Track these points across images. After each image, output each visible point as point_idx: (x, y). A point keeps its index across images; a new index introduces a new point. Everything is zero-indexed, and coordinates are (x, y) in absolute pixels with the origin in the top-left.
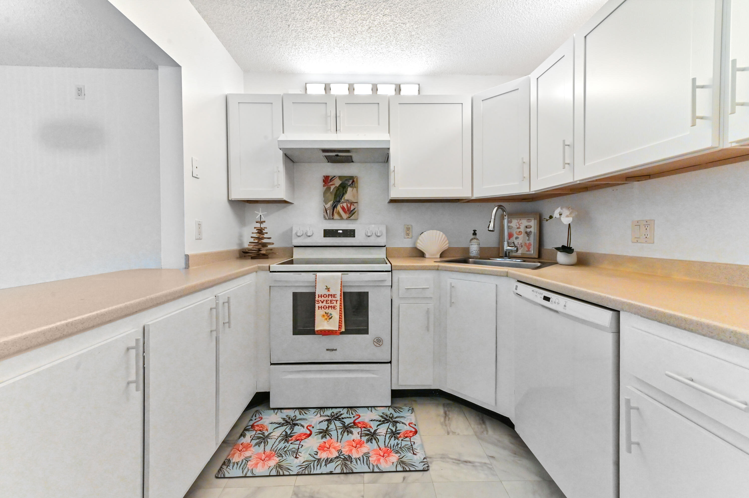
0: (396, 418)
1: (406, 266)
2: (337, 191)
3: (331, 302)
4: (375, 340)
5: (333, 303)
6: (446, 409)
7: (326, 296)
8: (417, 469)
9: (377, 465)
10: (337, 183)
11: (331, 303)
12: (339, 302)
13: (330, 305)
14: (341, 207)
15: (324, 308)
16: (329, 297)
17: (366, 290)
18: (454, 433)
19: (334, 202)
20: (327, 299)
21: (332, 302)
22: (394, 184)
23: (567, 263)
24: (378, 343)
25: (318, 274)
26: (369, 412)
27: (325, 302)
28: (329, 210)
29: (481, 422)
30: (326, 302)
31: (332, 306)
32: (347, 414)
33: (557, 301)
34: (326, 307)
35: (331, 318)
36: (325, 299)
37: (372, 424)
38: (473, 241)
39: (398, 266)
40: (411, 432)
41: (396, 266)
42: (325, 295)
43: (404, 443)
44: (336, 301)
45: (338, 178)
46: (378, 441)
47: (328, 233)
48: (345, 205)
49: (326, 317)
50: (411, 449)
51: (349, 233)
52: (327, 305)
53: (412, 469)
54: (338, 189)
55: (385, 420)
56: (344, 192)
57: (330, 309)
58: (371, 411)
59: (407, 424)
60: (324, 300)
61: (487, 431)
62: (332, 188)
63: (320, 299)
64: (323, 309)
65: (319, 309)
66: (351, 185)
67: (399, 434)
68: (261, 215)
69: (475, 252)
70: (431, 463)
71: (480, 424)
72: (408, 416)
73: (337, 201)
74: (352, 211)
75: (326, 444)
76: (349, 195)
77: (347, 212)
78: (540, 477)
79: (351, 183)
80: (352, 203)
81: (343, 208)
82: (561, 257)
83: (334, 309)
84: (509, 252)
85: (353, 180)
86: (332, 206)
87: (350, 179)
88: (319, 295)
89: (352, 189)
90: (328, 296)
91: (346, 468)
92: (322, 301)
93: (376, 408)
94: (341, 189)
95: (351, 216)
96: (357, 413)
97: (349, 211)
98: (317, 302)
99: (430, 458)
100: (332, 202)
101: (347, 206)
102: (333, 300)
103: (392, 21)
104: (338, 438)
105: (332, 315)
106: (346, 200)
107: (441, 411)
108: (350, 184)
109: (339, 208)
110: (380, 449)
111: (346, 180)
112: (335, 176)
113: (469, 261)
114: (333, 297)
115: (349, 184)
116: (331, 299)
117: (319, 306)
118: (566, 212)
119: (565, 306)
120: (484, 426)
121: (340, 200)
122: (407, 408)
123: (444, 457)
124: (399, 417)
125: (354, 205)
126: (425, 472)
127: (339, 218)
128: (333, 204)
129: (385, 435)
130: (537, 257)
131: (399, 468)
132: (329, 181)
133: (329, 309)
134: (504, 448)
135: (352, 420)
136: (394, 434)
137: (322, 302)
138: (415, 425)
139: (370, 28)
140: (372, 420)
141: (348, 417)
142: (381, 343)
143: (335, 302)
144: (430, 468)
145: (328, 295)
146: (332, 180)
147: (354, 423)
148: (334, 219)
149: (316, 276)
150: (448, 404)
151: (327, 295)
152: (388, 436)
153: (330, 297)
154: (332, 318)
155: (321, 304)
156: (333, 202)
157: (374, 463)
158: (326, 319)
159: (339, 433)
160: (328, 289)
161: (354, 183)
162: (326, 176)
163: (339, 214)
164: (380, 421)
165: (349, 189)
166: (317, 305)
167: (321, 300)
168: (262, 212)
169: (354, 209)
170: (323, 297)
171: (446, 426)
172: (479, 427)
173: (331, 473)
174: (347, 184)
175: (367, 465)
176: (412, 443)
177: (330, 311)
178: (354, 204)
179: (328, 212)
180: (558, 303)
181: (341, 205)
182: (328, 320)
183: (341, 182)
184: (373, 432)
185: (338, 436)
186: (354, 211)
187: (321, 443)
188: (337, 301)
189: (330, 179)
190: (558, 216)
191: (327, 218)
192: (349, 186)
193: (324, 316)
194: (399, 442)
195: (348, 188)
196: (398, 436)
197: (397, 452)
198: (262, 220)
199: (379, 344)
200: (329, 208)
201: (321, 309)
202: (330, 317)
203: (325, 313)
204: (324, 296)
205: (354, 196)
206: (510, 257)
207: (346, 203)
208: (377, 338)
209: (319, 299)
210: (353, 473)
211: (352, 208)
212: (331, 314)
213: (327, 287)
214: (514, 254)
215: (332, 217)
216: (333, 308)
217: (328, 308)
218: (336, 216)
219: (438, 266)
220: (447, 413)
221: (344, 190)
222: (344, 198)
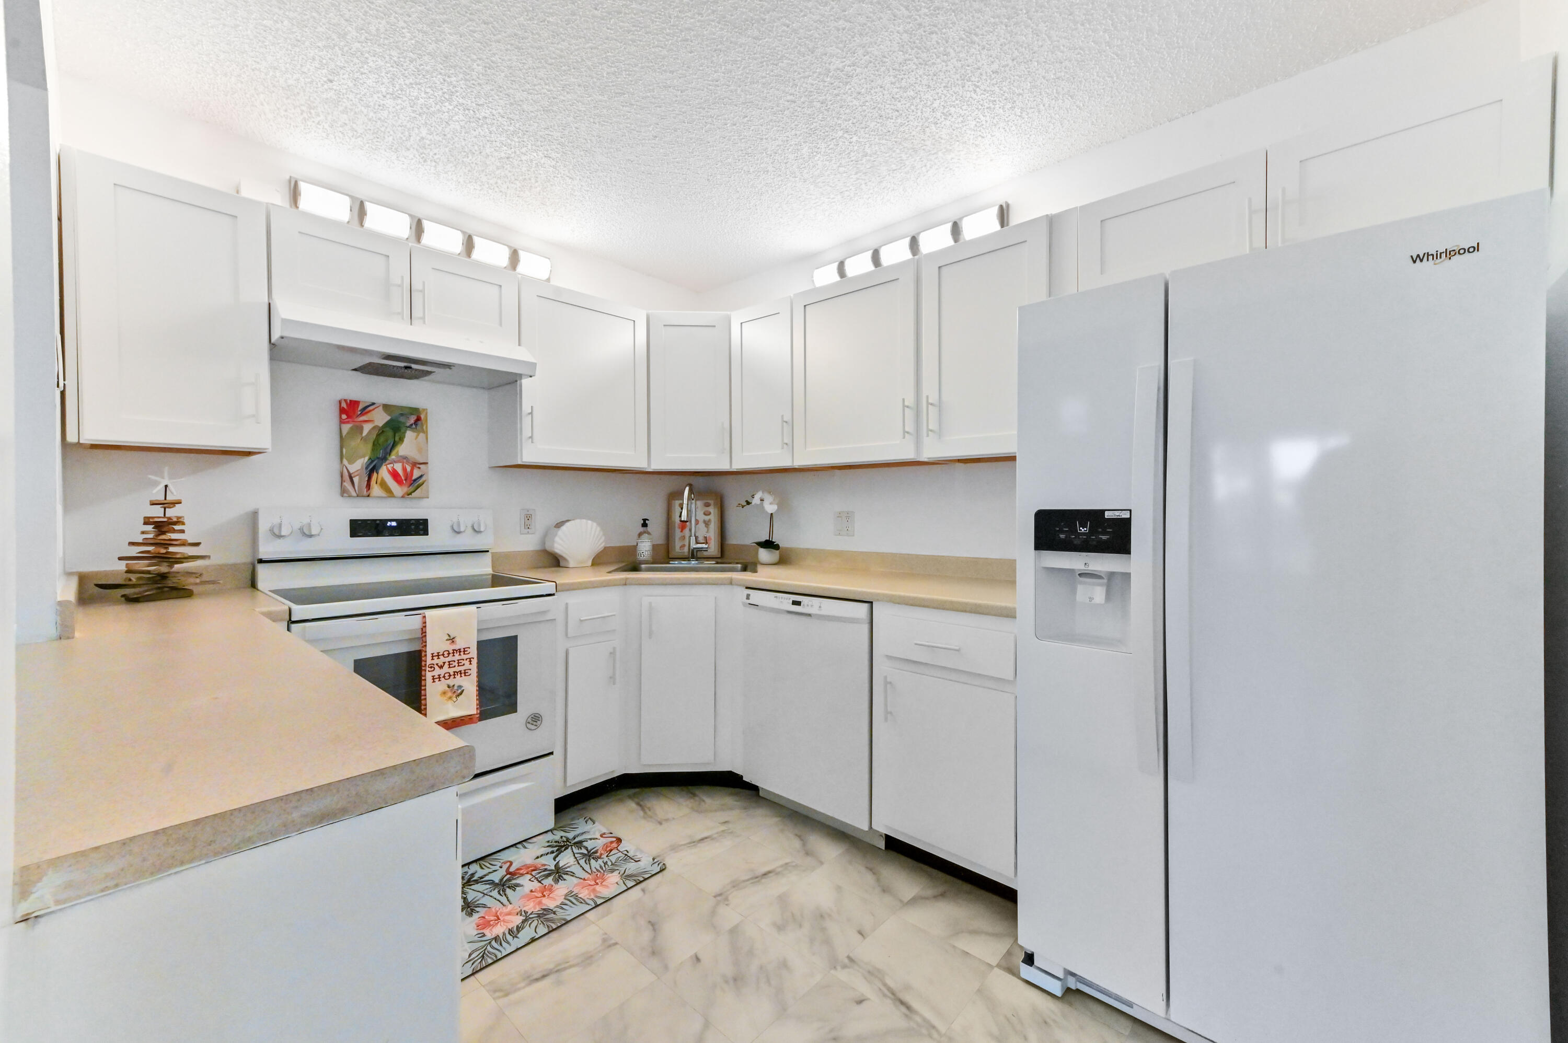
0: (574, 838)
1: (580, 583)
2: (378, 435)
3: (458, 663)
4: (529, 720)
5: (464, 665)
6: (636, 800)
7: (449, 654)
8: (653, 873)
9: (597, 897)
10: (380, 418)
11: (459, 666)
12: (475, 662)
13: (457, 669)
14: (389, 471)
15: (444, 677)
16: (455, 654)
17: (511, 633)
18: (667, 820)
19: (371, 461)
20: (450, 658)
21: (460, 664)
22: (531, 437)
23: (771, 562)
24: (535, 723)
25: (428, 613)
26: (522, 851)
27: (446, 665)
28: (357, 477)
29: (691, 795)
30: (449, 665)
31: (461, 671)
32: (483, 869)
33: (810, 603)
34: (448, 674)
35: (461, 694)
36: (447, 660)
37: (542, 860)
38: (643, 536)
39: (567, 584)
40: (612, 842)
41: (563, 584)
42: (446, 653)
43: (613, 858)
44: (469, 660)
45: (381, 408)
46: (572, 874)
47: (359, 528)
48: (398, 467)
49: (450, 694)
50: (627, 857)
51: (413, 527)
52: (451, 671)
53: (646, 876)
54: (381, 431)
55: (560, 847)
56: (397, 439)
57: (458, 677)
58: (525, 847)
59: (599, 837)
60: (444, 663)
61: (704, 801)
62: (367, 428)
63: (436, 661)
64: (442, 679)
65: (434, 682)
66: (414, 426)
67: (596, 852)
68: (166, 486)
69: (647, 553)
70: (663, 860)
71: (691, 798)
72: (591, 828)
73: (378, 458)
74: (415, 480)
75: (486, 917)
76: (408, 446)
77: (404, 482)
78: (780, 816)
79: (412, 421)
80: (415, 464)
81: (395, 475)
82: (764, 555)
83: (465, 675)
84: (697, 551)
85: (418, 417)
86: (367, 468)
87: (412, 414)
88: (432, 654)
89: (415, 434)
90: (453, 653)
91: (553, 922)
92: (439, 665)
93: (529, 841)
94: (390, 433)
95: (414, 491)
96: (502, 861)
97: (408, 481)
98: (430, 669)
99: (658, 856)
100: (367, 459)
101: (404, 469)
102: (463, 660)
103: (554, 167)
104: (500, 902)
105: (462, 689)
106: (401, 456)
107: (632, 805)
108: (411, 423)
109: (384, 472)
110: (584, 879)
111: (402, 415)
112: (373, 404)
113: (641, 567)
114: (462, 653)
115: (408, 424)
116: (459, 658)
117: (433, 676)
118: (768, 499)
119: (820, 607)
120: (697, 798)
121: (388, 456)
122: (582, 821)
123: (675, 848)
124: (578, 835)
125: (419, 468)
126: (664, 872)
127: (383, 494)
128: (369, 463)
129: (576, 863)
130: (720, 556)
131: (630, 884)
132: (359, 413)
133: (455, 678)
134: (731, 809)
135: (502, 872)
136: (590, 855)
137: (441, 667)
138: (611, 833)
139: (508, 158)
140: (538, 858)
141: (490, 873)
142: (539, 722)
143: (467, 663)
144: (667, 866)
145: (453, 650)
146: (365, 411)
147: (508, 873)
148: (371, 495)
149: (424, 617)
150: (635, 794)
151: (451, 652)
152: (582, 862)
153: (457, 655)
154: (463, 693)
155: (437, 672)
156: (369, 460)
157: (590, 896)
158: (450, 698)
159: (498, 897)
160: (452, 640)
161: (419, 422)
162: (350, 401)
163: (384, 485)
164: (552, 852)
165: (409, 435)
166: (429, 676)
167: (437, 664)
168: (170, 478)
169: (421, 476)
170: (441, 657)
171: (651, 817)
172: (692, 800)
173: (533, 940)
174: (404, 423)
175: (581, 903)
176: (626, 853)
177: (458, 681)
178: (420, 466)
179: (356, 480)
180: (812, 606)
181: (390, 466)
182: (455, 699)
183: (388, 418)
184: (554, 868)
185: (498, 900)
186: (421, 481)
187: (477, 921)
188: (472, 659)
189: (361, 407)
190: (759, 502)
191: (354, 494)
192: (409, 427)
193: (444, 693)
194: (606, 859)
195: (405, 433)
196: (598, 854)
197: (612, 871)
198: (170, 498)
199: (536, 726)
200: (359, 472)
201: (439, 680)
202: (459, 691)
203: (446, 686)
204: (443, 655)
205: (420, 450)
206: (697, 559)
207: (401, 464)
208: (533, 716)
209: (433, 662)
210: (567, 922)
211: (416, 474)
212: (460, 687)
213: (449, 636)
214: (705, 554)
215: (365, 493)
216: (463, 675)
217: (452, 677)
218: (376, 490)
219: (627, 579)
220: (641, 803)
221: (397, 435)
222: (398, 451)
